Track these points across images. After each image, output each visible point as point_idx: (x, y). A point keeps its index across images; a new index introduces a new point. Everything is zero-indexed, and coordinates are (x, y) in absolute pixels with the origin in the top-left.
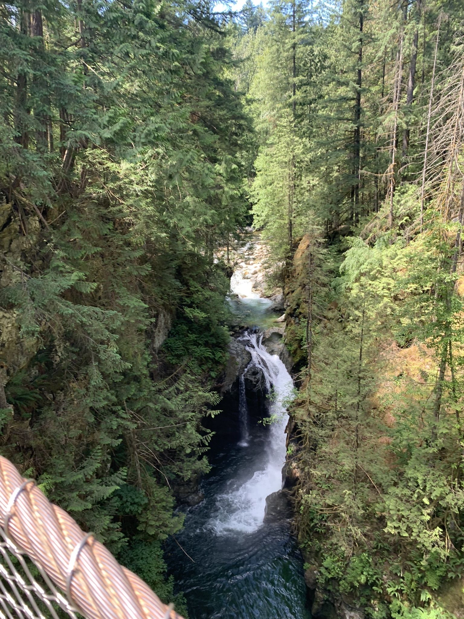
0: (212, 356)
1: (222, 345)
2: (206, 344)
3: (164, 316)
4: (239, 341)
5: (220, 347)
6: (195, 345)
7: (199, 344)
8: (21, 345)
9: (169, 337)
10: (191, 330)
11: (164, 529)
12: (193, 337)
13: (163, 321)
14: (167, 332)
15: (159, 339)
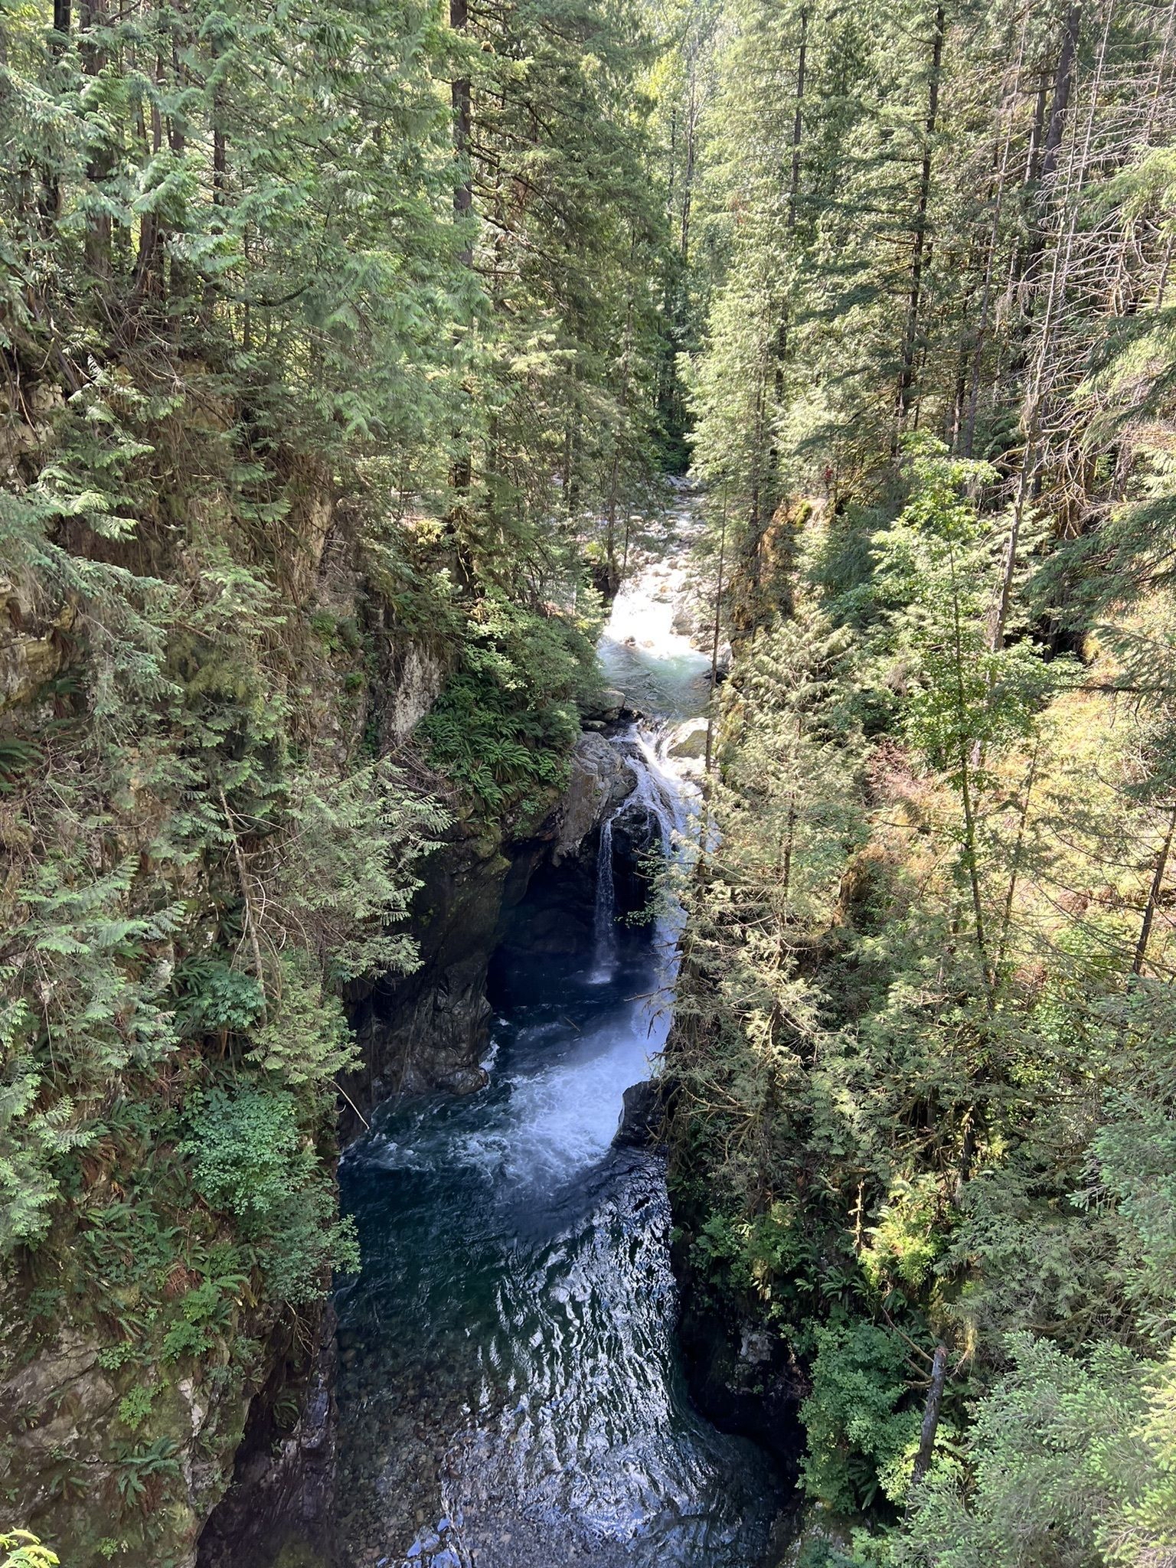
0: (531, 767)
1: (558, 744)
2: (519, 736)
3: (421, 661)
4: (612, 744)
5: (555, 748)
6: (491, 735)
7: (502, 735)
8: (12, 650)
9: (432, 712)
10: (483, 700)
11: (304, 1064)
12: (488, 717)
13: (418, 673)
14: (429, 702)
15: (405, 714)
